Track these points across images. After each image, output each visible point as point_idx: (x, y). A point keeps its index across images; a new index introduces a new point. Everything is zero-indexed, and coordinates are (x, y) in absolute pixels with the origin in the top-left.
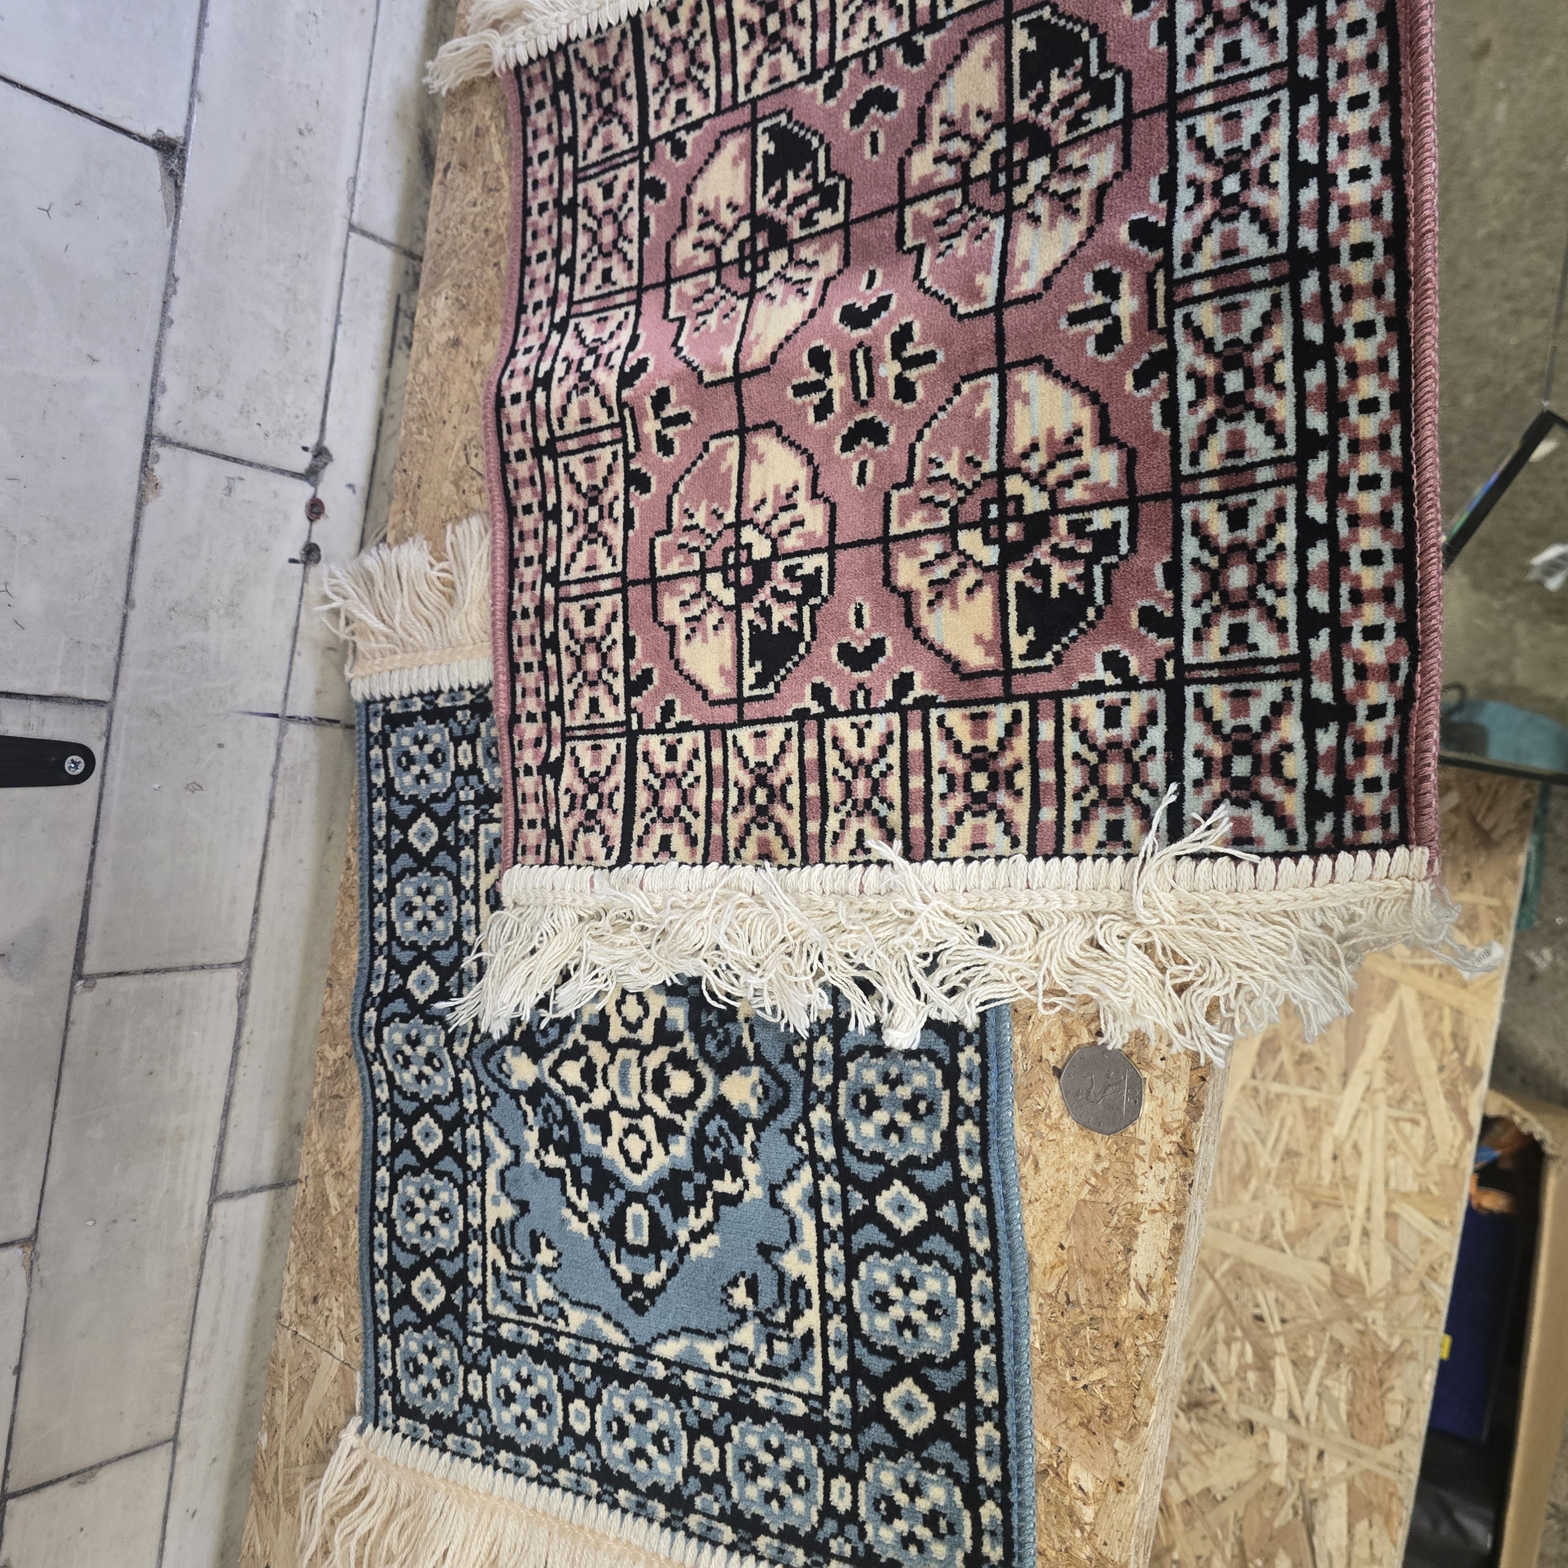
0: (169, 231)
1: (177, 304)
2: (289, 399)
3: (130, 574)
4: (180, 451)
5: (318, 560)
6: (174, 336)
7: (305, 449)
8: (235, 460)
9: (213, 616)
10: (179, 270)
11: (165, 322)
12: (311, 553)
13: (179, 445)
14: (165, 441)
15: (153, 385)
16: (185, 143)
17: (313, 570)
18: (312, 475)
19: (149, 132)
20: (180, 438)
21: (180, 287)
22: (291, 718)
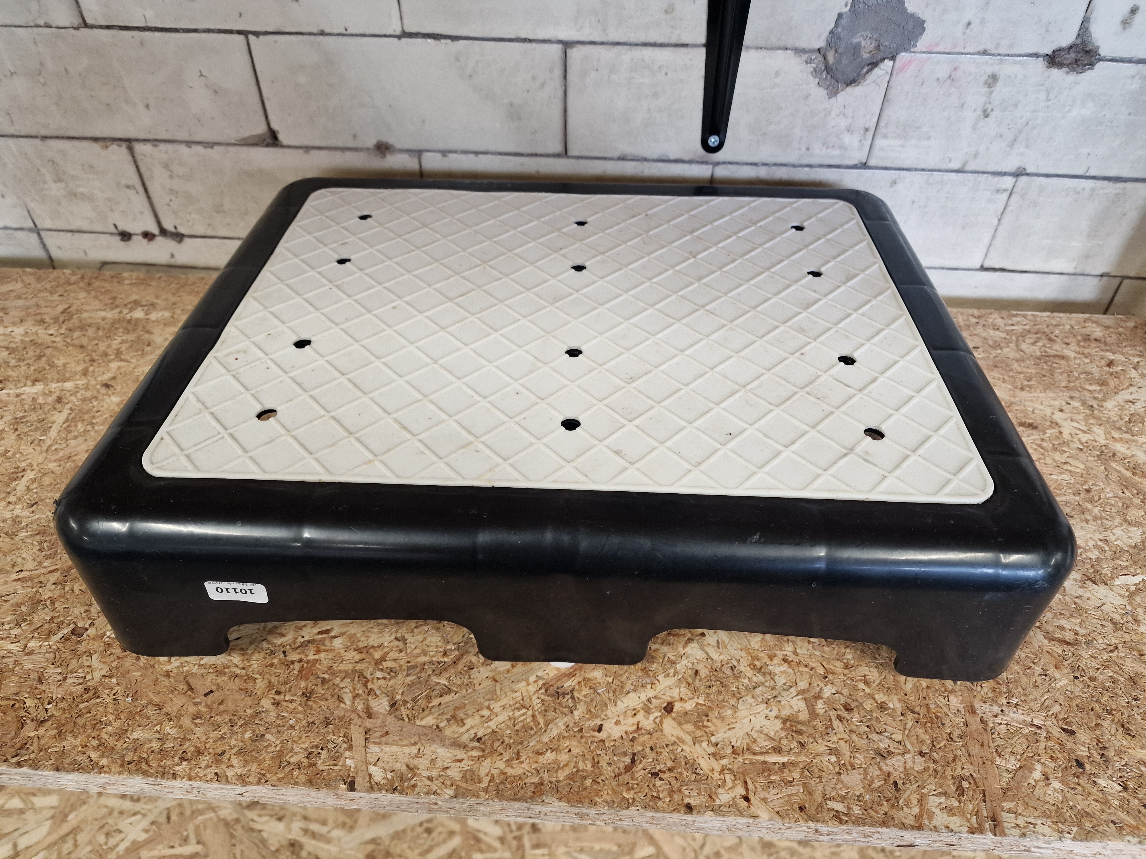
0: (233, 141)
1: (200, 149)
2: (194, 216)
3: (58, 138)
4: (130, 158)
5: (123, 240)
6: (183, 149)
7: (175, 227)
8: (146, 190)
9: (62, 185)
10: (216, 148)
11: (189, 143)
12: (126, 236)
13: (134, 157)
14: (131, 149)
15: (156, 140)
16: (282, 146)
17: (118, 238)
18: (164, 232)
19: (275, 126)
20: (138, 157)
21: (209, 150)
22: (39, 235)
